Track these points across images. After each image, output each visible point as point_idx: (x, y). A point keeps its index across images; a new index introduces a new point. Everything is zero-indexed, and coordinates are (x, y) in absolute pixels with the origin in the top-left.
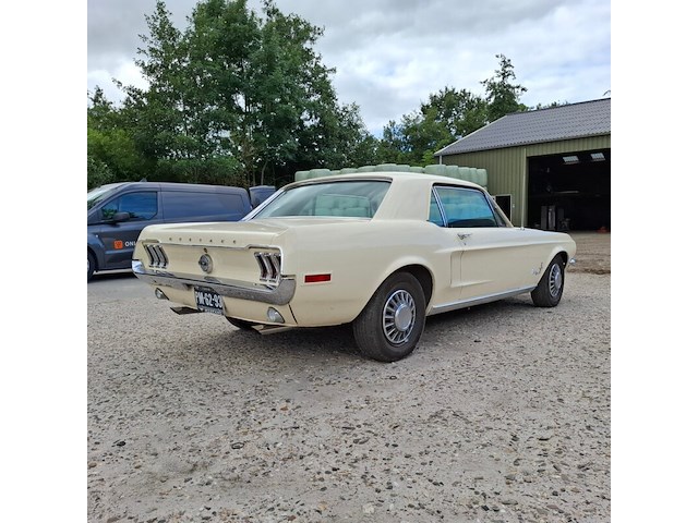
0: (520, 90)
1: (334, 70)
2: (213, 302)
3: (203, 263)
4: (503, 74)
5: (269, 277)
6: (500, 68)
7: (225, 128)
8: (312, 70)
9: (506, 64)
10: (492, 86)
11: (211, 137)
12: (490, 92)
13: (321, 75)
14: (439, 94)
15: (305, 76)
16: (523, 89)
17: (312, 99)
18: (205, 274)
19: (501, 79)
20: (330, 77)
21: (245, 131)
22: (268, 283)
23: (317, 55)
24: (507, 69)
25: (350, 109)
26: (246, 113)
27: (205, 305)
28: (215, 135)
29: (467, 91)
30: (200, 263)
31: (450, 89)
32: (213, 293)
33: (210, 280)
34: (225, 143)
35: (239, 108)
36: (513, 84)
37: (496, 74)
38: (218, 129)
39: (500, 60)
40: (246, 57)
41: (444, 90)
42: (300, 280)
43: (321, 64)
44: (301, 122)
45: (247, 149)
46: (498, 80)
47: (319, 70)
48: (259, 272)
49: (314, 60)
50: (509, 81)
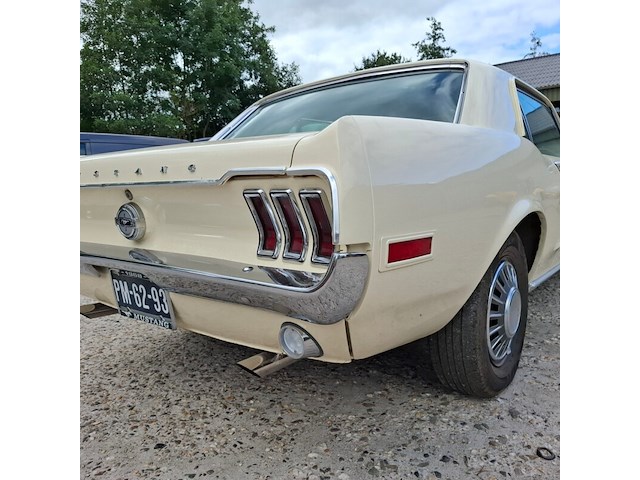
0: (450, 52)
1: (273, 29)
2: (150, 302)
3: (124, 221)
4: (434, 37)
5: (281, 248)
6: (430, 31)
7: (165, 89)
8: (249, 29)
9: (436, 27)
10: (424, 48)
11: (150, 98)
12: (421, 54)
13: (260, 35)
14: (371, 58)
15: (243, 36)
16: (453, 51)
17: (252, 58)
18: (129, 244)
19: (431, 41)
20: (269, 37)
21: (185, 91)
22: (279, 264)
23: (255, 15)
24: (438, 32)
25: (289, 69)
26: (184, 73)
27: (134, 306)
28: (154, 95)
29: (398, 55)
30: (119, 221)
31: (382, 53)
32: (148, 285)
33: (140, 257)
34: (165, 104)
35: (178, 69)
36: (443, 46)
37: (427, 37)
38: (157, 89)
39: (431, 22)
40: (183, 15)
41: (376, 54)
42: (379, 254)
43: (259, 24)
44: (241, 82)
45: (187, 108)
46: (429, 43)
47: (257, 30)
48: (254, 236)
49: (252, 20)
50: (440, 43)
